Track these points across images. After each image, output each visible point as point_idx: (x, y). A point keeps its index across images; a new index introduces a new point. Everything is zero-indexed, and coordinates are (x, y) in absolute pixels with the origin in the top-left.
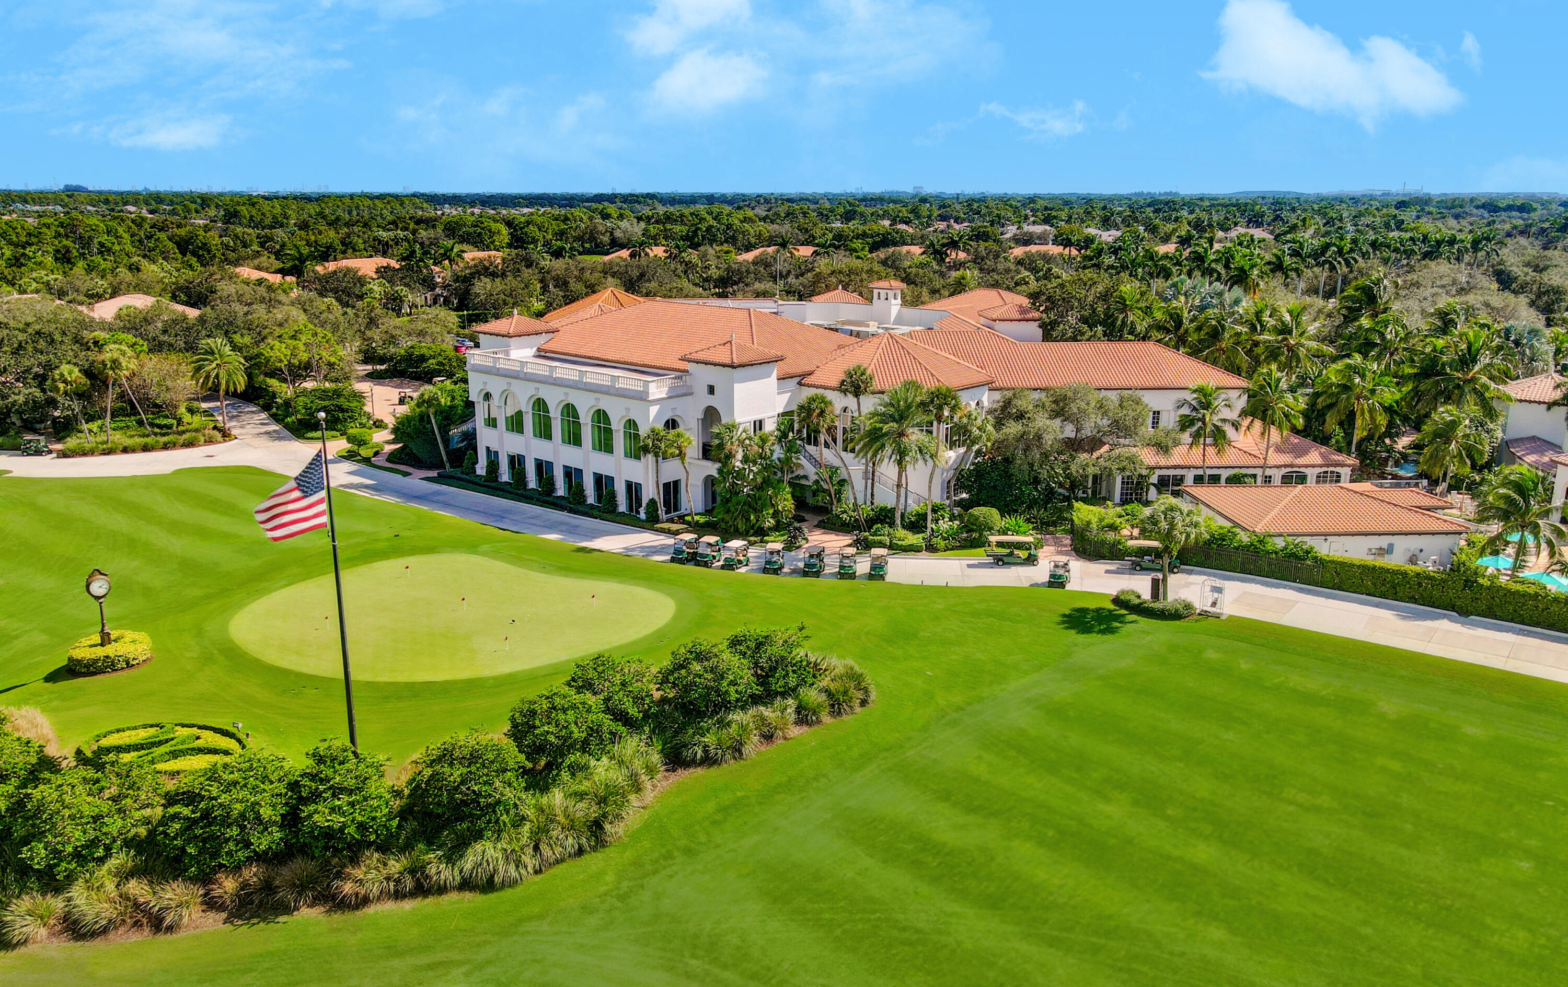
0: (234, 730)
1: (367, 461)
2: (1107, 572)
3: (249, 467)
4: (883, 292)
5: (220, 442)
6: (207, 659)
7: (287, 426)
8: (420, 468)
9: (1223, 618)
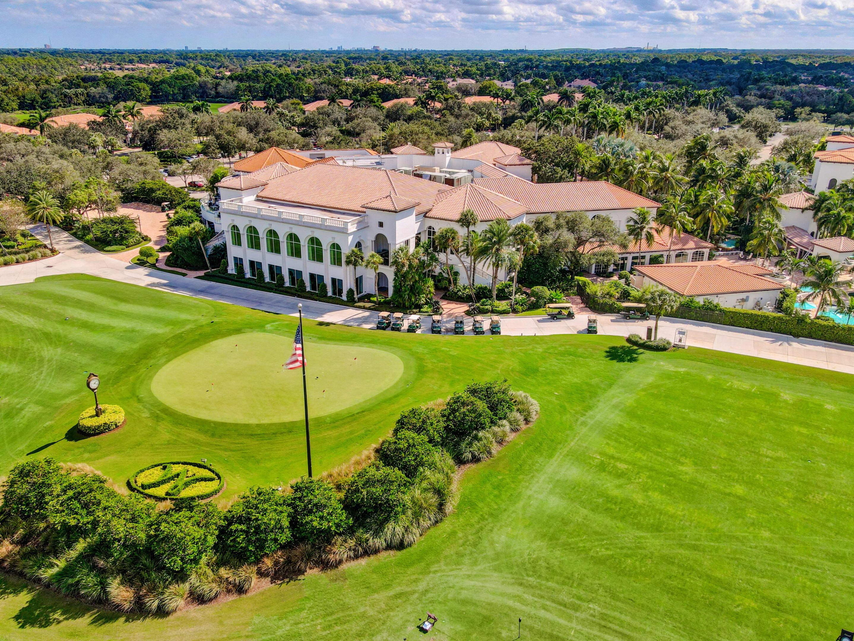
0: (202, 463)
1: (153, 266)
2: (612, 321)
3: (82, 274)
4: (441, 150)
5: (51, 256)
6: (157, 418)
7: (87, 242)
8: (191, 270)
9: (686, 348)
